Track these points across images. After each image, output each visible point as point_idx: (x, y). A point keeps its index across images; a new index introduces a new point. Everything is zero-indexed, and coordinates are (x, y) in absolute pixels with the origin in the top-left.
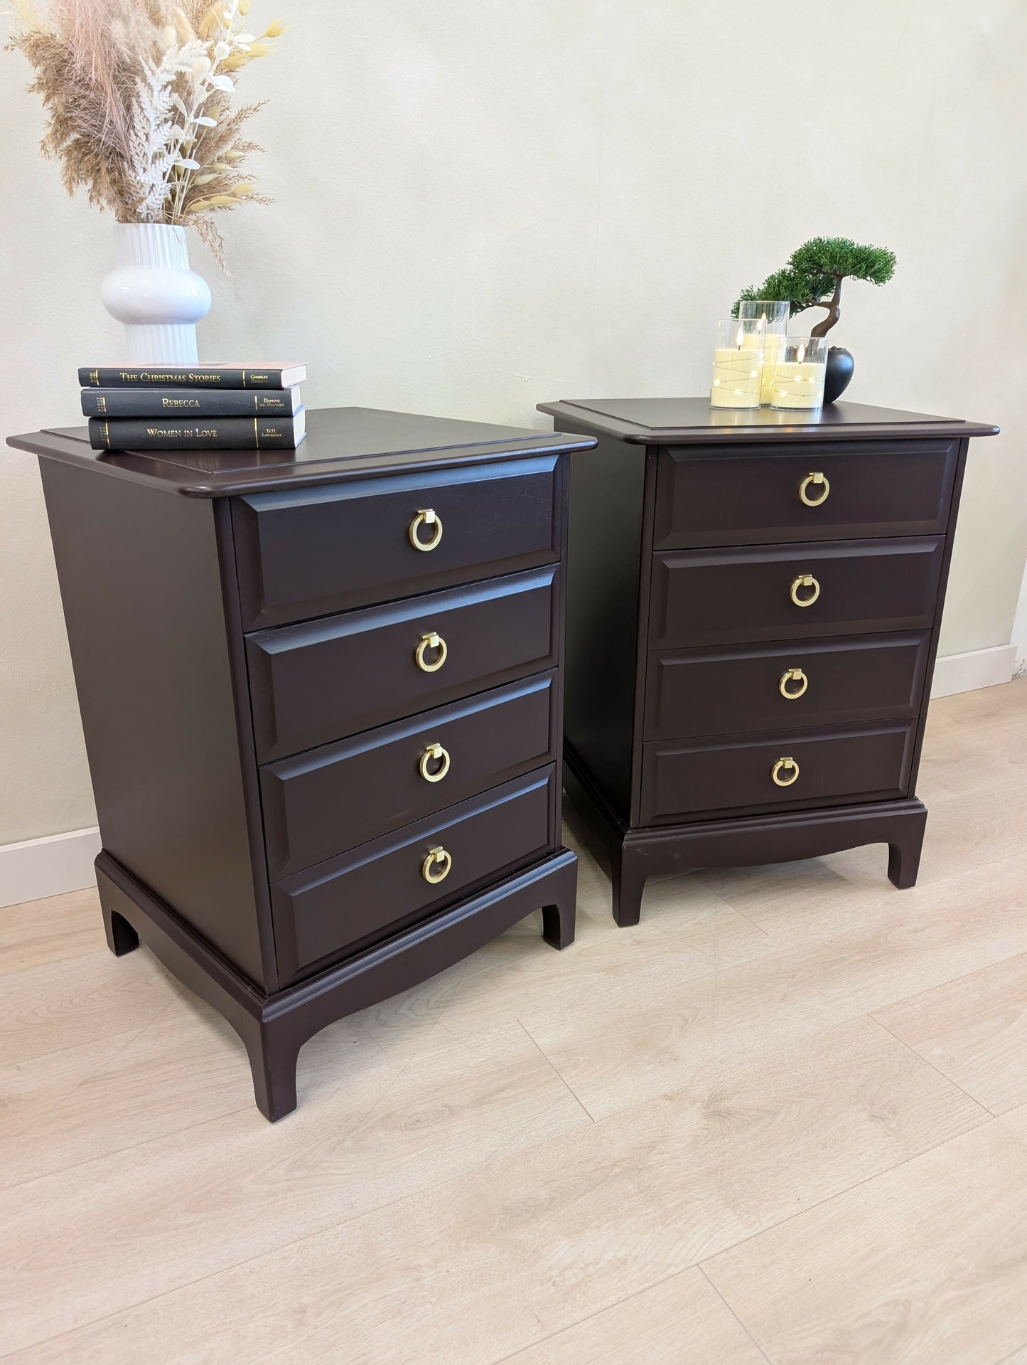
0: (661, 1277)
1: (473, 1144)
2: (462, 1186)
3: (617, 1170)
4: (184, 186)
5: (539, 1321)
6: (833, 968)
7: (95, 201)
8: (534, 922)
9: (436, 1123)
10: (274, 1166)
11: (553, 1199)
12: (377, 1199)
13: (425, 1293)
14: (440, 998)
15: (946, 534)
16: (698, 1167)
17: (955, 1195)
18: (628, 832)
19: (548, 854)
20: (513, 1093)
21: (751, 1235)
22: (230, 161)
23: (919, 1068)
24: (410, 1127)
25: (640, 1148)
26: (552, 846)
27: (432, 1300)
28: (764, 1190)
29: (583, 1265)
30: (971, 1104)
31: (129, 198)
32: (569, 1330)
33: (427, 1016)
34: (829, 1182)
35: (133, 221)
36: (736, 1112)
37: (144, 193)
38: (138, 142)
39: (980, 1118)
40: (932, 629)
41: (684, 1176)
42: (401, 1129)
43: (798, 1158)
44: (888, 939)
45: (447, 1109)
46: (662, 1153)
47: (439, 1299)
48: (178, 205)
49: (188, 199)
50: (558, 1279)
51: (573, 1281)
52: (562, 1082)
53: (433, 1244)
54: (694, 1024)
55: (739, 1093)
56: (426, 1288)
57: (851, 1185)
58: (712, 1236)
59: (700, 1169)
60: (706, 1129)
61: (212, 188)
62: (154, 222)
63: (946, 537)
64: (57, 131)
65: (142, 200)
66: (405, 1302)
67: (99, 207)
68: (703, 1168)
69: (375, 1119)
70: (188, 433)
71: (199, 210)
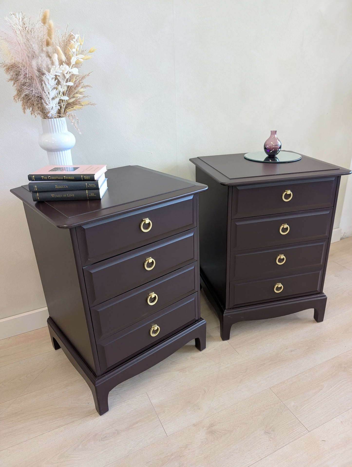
4: (64, 104)
7: (33, 114)
8: (193, 342)
16: (201, 455)
18: (225, 311)
19: (196, 321)
22: (81, 93)
26: (197, 319)
31: (45, 111)
35: (47, 118)
36: (218, 431)
37: (50, 110)
38: (46, 95)
40: (329, 238)
48: (63, 110)
49: (66, 108)
61: (74, 103)
62: (54, 118)
63: (333, 208)
64: (18, 93)
65: (49, 112)
67: (35, 116)
70: (65, 196)
71: (70, 112)
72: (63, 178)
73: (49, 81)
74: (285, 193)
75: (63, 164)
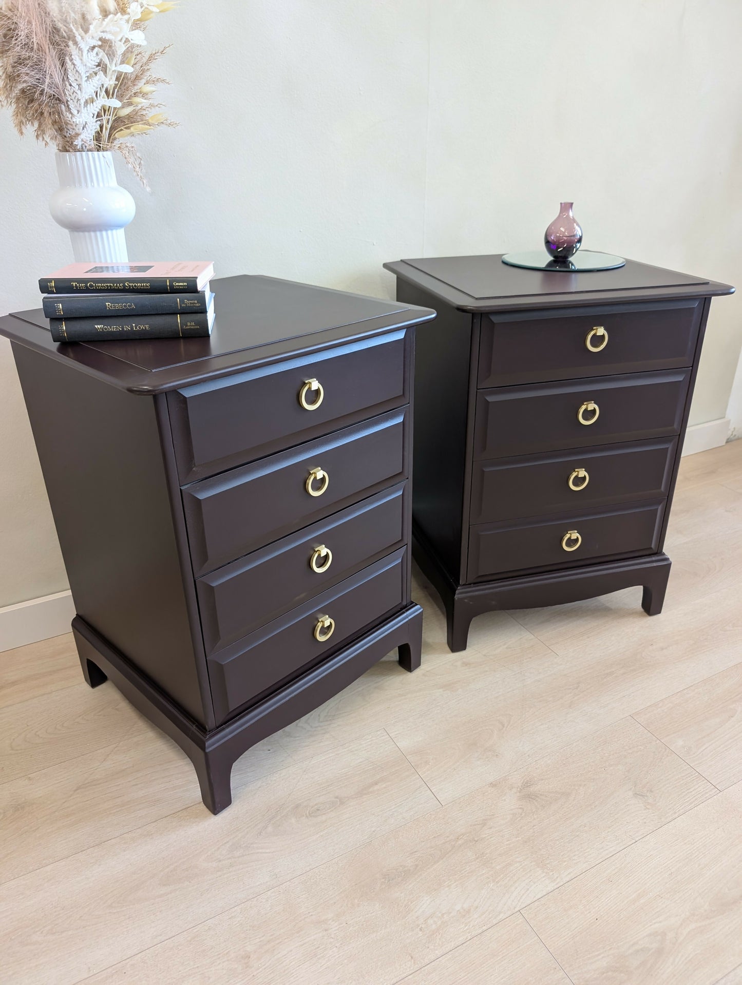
0: (495, 922)
1: (358, 826)
2: (352, 858)
3: (460, 842)
4: (109, 119)
5: (412, 958)
6: (605, 680)
7: (41, 138)
8: (394, 655)
9: (331, 811)
10: (219, 848)
11: (417, 866)
12: (294, 871)
13: (332, 940)
14: (328, 713)
15: (692, 367)
16: (516, 838)
17: (694, 852)
18: (459, 588)
19: (402, 609)
20: (384, 786)
21: (556, 887)
22: (144, 95)
23: (667, 756)
24: (313, 814)
25: (475, 825)
26: (404, 603)
27: (337, 945)
28: (562, 854)
29: (440, 915)
30: (704, 782)
31: (67, 132)
32: (433, 964)
33: (319, 728)
34: (607, 846)
35: (71, 150)
36: (541, 795)
37: (79, 129)
38: (72, 91)
39: (711, 793)
40: (679, 435)
41: (507, 845)
42: (307, 817)
43: (586, 828)
44: (643, 655)
45: (338, 800)
46: (491, 828)
47: (341, 944)
48: (105, 133)
49: (113, 128)
50: (423, 926)
51: (434, 927)
52: (418, 776)
53: (335, 903)
54: (509, 727)
55: (542, 780)
56: (333, 936)
57: (622, 848)
58: (528, 889)
59: (518, 839)
60: (520, 808)
61: (131, 120)
62: (88, 151)
63: (692, 369)
64: (7, 84)
65: (77, 135)
66: (319, 947)
67: (44, 142)
68: (520, 838)
69: (288, 810)
70: (127, 328)
71: (122, 137)
72: (124, 286)
73: (82, 55)
74: (592, 333)
75: (109, 261)
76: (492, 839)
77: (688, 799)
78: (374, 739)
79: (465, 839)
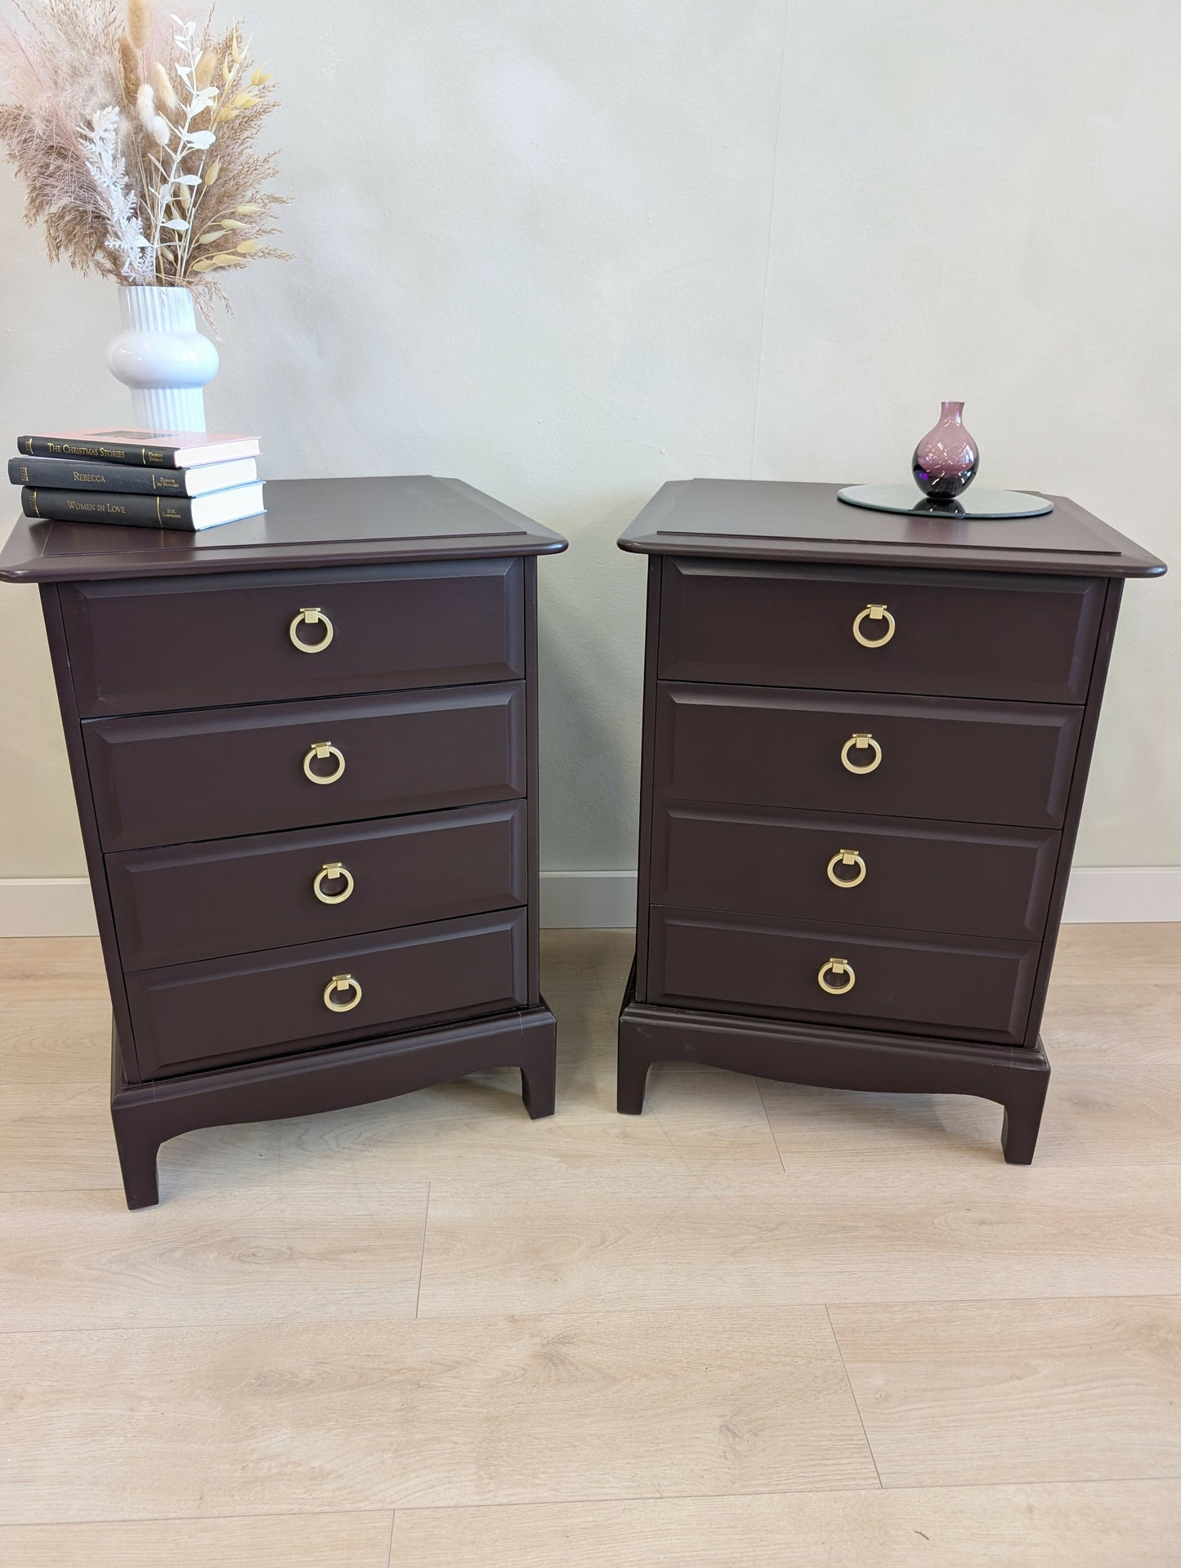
0: (348, 1507)
1: (284, 1297)
2: (240, 1336)
3: (396, 1378)
4: (185, 247)
5: (201, 1498)
6: (832, 1235)
9: (267, 1263)
10: (102, 1252)
11: (312, 1382)
12: (160, 1318)
13: (128, 1426)
14: (375, 1135)
16: (480, 1407)
17: (745, 1559)
18: (631, 1004)
20: (363, 1258)
21: (477, 1503)
23: (835, 1392)
24: (242, 1258)
25: (438, 1364)
26: (522, 1001)
27: (128, 1435)
28: (529, 1461)
29: (285, 1461)
30: (867, 1460)
32: (220, 1520)
33: (347, 1151)
34: (609, 1482)
35: (129, 283)
36: (572, 1363)
39: (861, 1482)
40: (1063, 829)
41: (458, 1411)
42: (232, 1258)
43: (597, 1441)
44: (936, 1221)
45: (289, 1252)
46: (457, 1378)
47: (134, 1436)
50: (250, 1465)
51: (263, 1473)
52: (419, 1264)
53: (172, 1381)
54: (610, 1247)
55: (593, 1342)
56: (133, 1421)
57: (632, 1496)
58: (433, 1487)
59: (481, 1410)
60: (523, 1369)
61: (219, 247)
66: (106, 1426)
68: (485, 1411)
69: (218, 1239)
70: (101, 508)
72: (99, 452)
74: (864, 612)
76: (445, 1393)
77: (811, 1474)
78: (405, 1191)
79: (409, 1376)
